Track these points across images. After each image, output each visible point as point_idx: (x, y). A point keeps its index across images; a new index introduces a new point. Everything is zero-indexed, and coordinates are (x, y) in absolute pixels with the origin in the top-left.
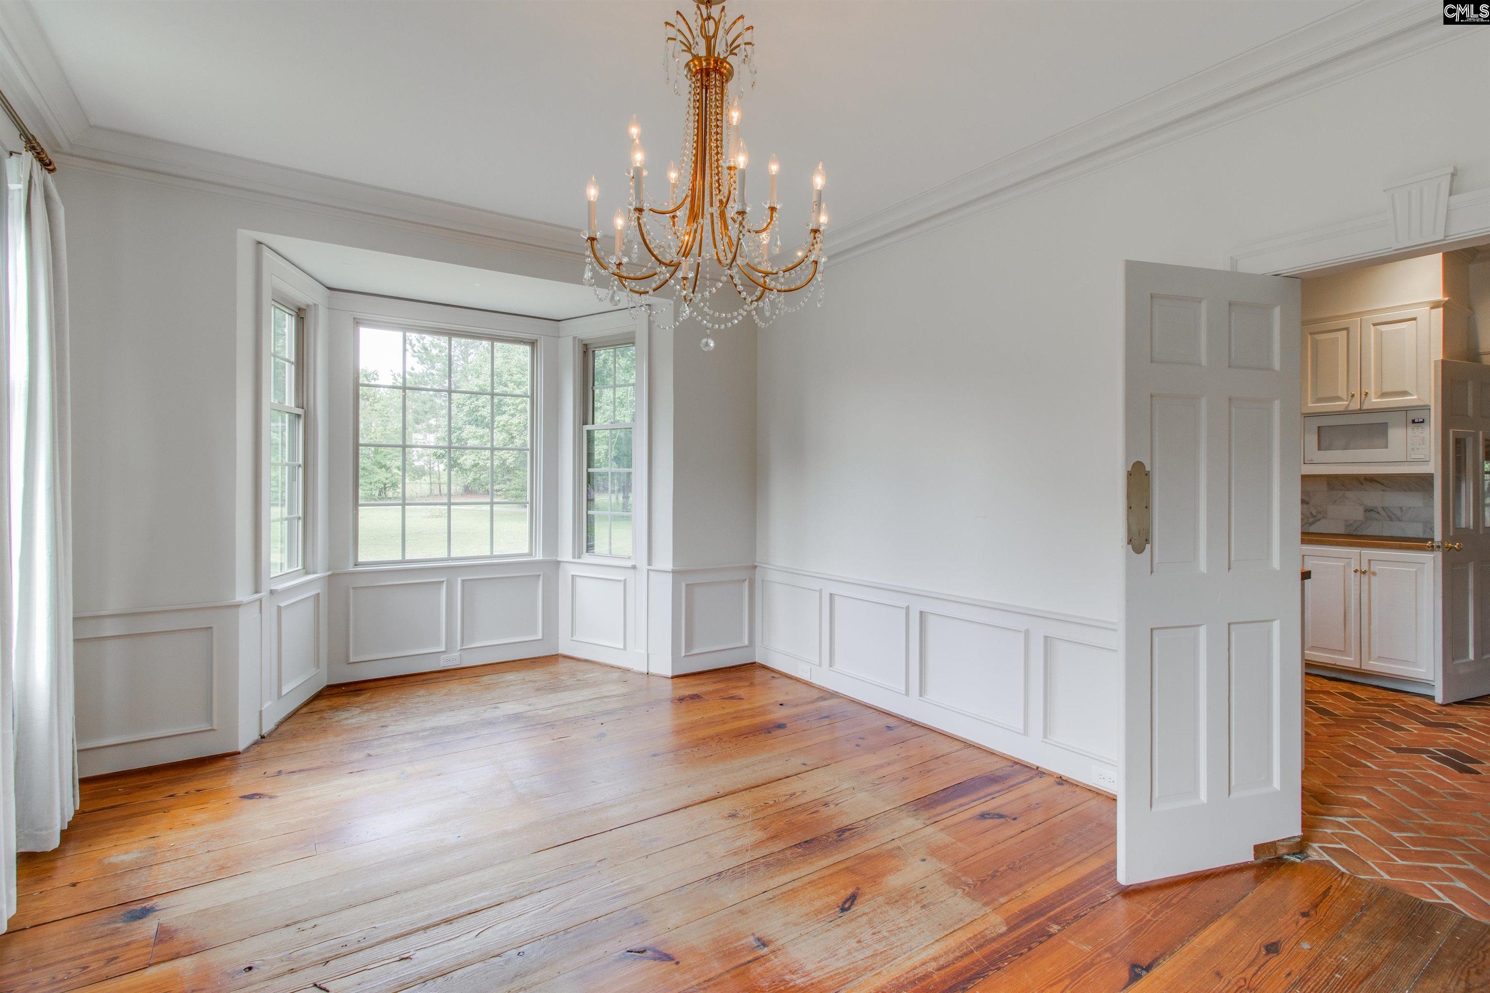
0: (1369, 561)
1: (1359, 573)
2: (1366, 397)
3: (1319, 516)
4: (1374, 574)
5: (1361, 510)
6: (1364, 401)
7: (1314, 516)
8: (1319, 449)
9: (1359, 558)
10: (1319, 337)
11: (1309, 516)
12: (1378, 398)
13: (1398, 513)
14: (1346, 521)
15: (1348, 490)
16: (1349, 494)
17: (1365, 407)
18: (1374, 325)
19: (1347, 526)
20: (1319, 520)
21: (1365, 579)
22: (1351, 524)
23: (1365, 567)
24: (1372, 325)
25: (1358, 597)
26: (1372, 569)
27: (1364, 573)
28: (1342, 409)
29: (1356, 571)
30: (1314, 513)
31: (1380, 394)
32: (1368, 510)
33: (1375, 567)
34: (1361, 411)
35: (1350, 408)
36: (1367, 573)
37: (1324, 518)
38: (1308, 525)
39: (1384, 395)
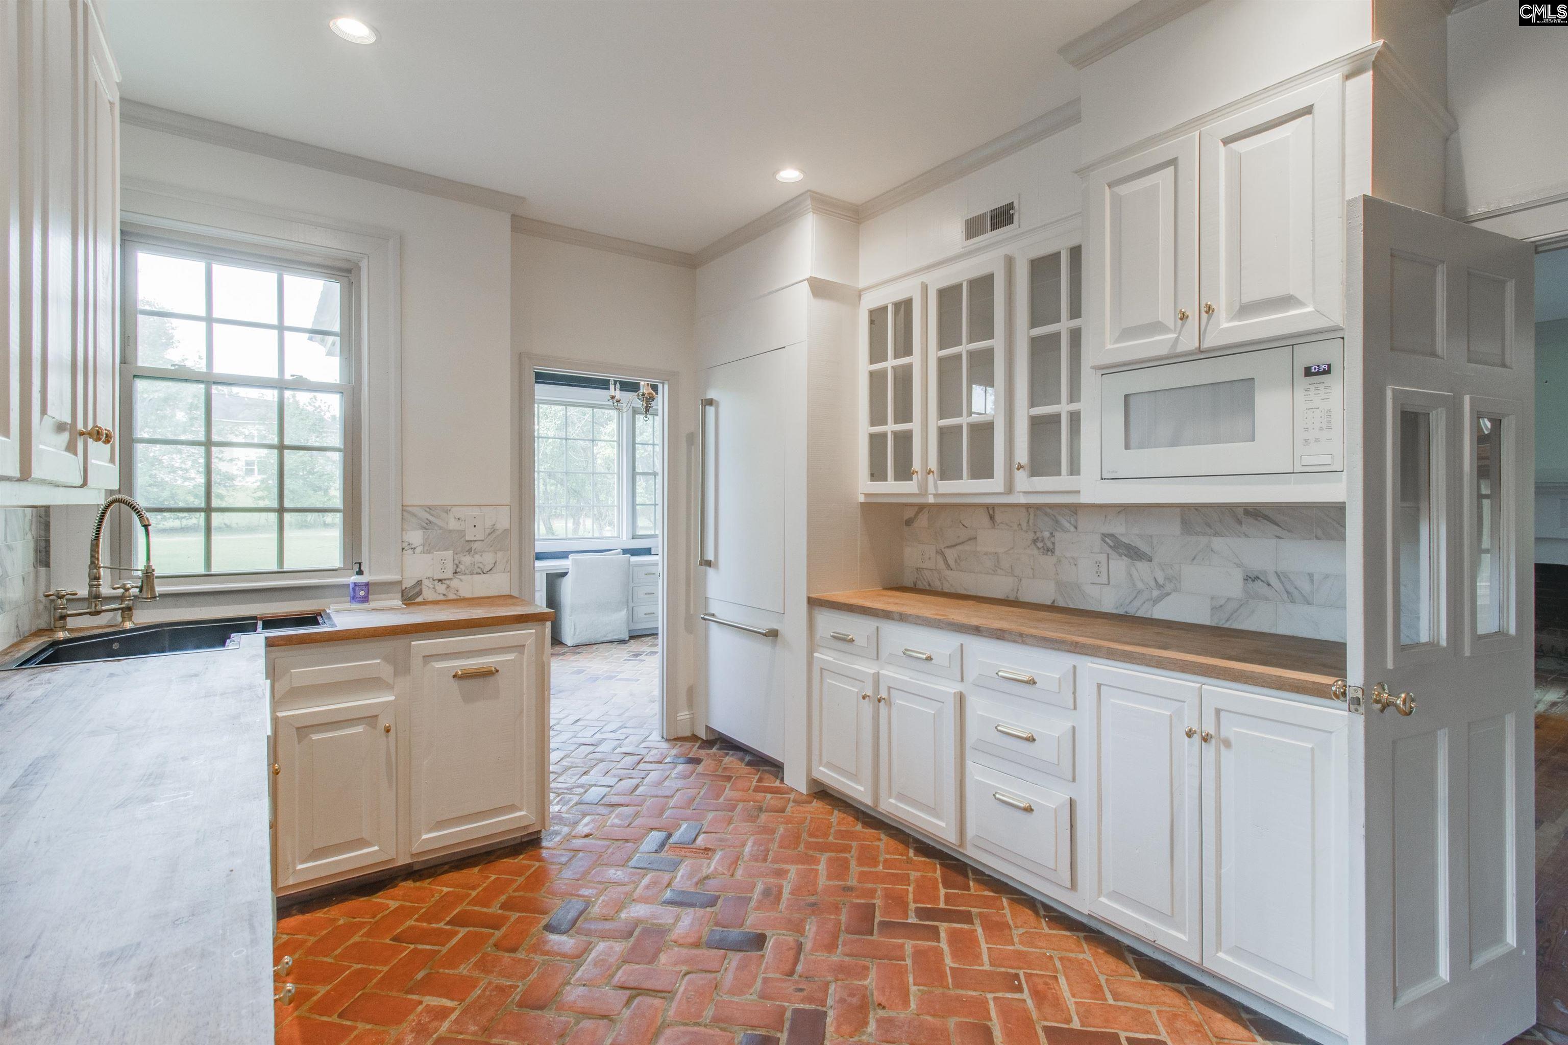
0: (1218, 712)
1: (1196, 738)
2: (1209, 319)
3: (1169, 587)
4: (1227, 744)
5: (1238, 576)
6: (1205, 329)
7: (1159, 586)
8: (1127, 447)
9: (1197, 701)
10: (1124, 190)
11: (1153, 584)
12: (1232, 319)
13: (1306, 587)
14: (1213, 598)
15: (1216, 534)
16: (1218, 543)
17: (1207, 344)
18: (1226, 141)
19: (1215, 609)
20: (1168, 594)
21: (1209, 751)
22: (1221, 606)
23: (1209, 727)
24: (1221, 144)
25: (1196, 793)
26: (1224, 734)
27: (1206, 739)
28: (1164, 351)
29: (1190, 734)
30: (1161, 581)
31: (1238, 307)
32: (1251, 578)
33: (1230, 730)
34: (1202, 354)
35: (1180, 349)
36: (1213, 741)
37: (1176, 590)
38: (1151, 602)
39: (1246, 310)
